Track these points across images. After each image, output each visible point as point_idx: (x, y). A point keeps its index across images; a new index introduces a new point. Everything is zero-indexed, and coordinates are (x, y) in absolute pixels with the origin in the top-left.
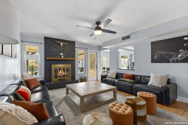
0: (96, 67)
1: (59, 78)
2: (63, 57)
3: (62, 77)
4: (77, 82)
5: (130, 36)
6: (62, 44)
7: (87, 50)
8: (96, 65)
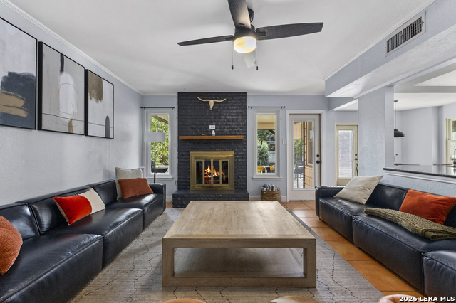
0: (319, 162)
1: (206, 183)
2: (214, 133)
3: (212, 180)
4: (246, 198)
5: (420, 19)
6: (212, 102)
7: (282, 111)
8: (317, 153)
